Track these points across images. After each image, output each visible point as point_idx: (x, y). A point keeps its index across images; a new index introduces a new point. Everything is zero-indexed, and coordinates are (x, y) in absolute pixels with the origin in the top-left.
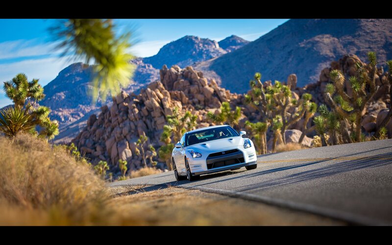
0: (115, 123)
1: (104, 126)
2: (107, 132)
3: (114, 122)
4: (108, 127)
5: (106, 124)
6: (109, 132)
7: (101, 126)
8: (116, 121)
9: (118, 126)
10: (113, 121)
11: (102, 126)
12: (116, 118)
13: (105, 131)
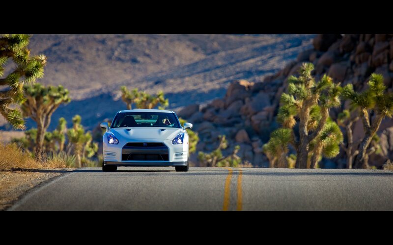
0: (381, 56)
1: (352, 58)
2: (356, 75)
3: (378, 53)
4: (360, 62)
5: (359, 53)
6: (360, 76)
7: (346, 56)
8: (383, 50)
9: (385, 66)
10: (377, 48)
11: (349, 56)
12: (386, 44)
13: (353, 73)
